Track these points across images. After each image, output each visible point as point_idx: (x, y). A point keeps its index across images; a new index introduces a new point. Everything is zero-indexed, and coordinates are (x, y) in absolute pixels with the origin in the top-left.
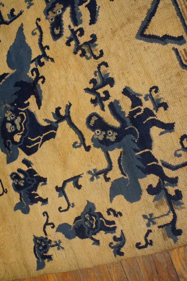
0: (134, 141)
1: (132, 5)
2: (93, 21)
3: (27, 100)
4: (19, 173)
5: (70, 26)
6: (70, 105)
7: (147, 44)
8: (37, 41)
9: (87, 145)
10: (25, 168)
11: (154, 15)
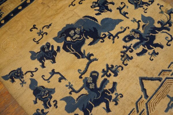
0: (94, 98)
1: (152, 69)
2: (138, 54)
3: (90, 37)
4: (51, 46)
5: (132, 44)
6: (97, 60)
7: (139, 83)
8: (119, 31)
9: (82, 76)
10: (55, 49)
11: (151, 80)
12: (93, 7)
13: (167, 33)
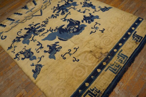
12: (60, 48)
13: (19, 36)
